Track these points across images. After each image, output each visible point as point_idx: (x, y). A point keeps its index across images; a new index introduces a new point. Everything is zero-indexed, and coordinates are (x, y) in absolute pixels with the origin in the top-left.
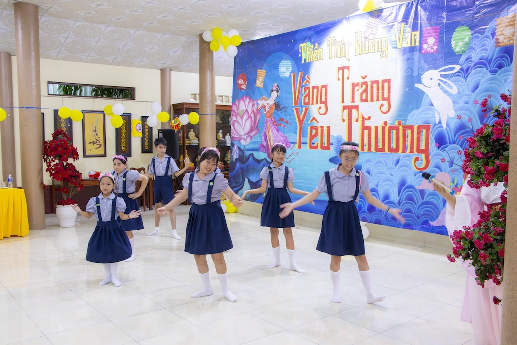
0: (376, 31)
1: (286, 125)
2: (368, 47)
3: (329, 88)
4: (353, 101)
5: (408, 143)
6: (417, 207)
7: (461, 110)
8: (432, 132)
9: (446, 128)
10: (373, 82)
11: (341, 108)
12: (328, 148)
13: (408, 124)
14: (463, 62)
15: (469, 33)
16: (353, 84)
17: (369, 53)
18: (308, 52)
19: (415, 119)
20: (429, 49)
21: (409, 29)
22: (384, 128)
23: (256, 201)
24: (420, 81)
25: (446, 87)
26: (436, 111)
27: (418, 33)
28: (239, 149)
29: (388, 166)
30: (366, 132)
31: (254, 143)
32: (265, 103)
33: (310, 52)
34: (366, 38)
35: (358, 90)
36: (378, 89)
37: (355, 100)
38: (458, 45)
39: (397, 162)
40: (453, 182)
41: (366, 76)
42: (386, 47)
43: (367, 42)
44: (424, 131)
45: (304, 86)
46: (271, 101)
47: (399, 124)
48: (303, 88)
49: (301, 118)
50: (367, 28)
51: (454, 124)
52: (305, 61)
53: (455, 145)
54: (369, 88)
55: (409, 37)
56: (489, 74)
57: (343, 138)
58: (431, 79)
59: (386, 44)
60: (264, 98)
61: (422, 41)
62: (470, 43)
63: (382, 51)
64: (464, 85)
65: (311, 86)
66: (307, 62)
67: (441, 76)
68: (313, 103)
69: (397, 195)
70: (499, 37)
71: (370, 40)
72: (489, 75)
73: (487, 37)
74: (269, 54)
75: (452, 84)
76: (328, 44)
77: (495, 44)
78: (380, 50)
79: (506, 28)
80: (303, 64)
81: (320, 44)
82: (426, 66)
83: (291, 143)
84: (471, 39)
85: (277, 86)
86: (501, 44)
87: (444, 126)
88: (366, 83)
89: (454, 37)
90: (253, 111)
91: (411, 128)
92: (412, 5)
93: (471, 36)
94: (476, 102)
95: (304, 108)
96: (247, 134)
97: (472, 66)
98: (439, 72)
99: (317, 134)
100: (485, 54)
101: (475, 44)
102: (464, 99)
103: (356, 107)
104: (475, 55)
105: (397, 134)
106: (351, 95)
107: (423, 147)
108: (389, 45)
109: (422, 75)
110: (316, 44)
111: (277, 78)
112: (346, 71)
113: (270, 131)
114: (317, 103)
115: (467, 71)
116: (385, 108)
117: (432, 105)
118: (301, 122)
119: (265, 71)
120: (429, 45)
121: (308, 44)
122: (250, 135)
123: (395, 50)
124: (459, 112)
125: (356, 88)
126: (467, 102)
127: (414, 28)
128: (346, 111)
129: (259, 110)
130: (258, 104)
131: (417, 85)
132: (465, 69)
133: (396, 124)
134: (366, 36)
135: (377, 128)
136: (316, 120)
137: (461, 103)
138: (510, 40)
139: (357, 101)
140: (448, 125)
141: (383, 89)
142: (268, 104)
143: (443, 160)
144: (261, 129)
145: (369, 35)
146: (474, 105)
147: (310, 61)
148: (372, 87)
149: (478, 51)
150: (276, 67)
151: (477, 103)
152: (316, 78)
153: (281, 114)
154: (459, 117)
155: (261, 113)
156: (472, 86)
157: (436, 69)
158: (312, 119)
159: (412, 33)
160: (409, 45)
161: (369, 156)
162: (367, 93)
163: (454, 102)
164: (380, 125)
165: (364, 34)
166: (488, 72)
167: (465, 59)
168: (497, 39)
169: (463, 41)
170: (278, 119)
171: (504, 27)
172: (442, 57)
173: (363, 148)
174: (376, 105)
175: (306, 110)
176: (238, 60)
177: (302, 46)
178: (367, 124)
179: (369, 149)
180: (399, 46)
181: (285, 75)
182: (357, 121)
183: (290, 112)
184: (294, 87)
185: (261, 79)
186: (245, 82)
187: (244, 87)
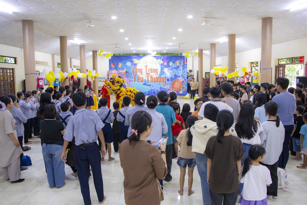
0: (154, 60)
2: (153, 62)
3: (142, 69)
5: (162, 80)
8: (166, 79)
10: (153, 69)
11: (146, 74)
12: (143, 82)
13: (161, 77)
14: (171, 68)
15: (172, 63)
16: (149, 69)
19: (163, 76)
22: (156, 78)
24: (164, 70)
25: (169, 71)
27: (163, 62)
29: (157, 85)
30: (152, 79)
32: (122, 71)
33: (137, 61)
38: (170, 65)
39: (159, 84)
40: (170, 87)
48: (135, 69)
51: (170, 77)
53: (170, 81)
54: (153, 70)
55: (161, 62)
57: (146, 80)
58: (166, 70)
59: (157, 62)
61: (164, 63)
62: (172, 65)
65: (137, 69)
67: (168, 69)
72: (176, 70)
74: (123, 60)
76: (142, 60)
78: (155, 63)
80: (134, 64)
81: (139, 60)
82: (165, 67)
83: (132, 81)
85: (126, 68)
87: (168, 78)
88: (152, 69)
89: (170, 63)
95: (135, 73)
97: (173, 68)
99: (139, 79)
100: (175, 67)
103: (150, 74)
105: (159, 79)
106: (148, 71)
107: (165, 81)
111: (126, 66)
112: (147, 66)
113: (125, 78)
114: (139, 72)
116: (156, 74)
117: (166, 74)
118: (134, 76)
119: (122, 64)
121: (136, 59)
127: (162, 60)
128: (147, 74)
130: (120, 72)
133: (159, 77)
135: (154, 78)
137: (171, 74)
139: (150, 72)
141: (156, 71)
143: (169, 83)
146: (173, 74)
147: (137, 63)
150: (126, 63)
152: (138, 67)
155: (121, 74)
156: (173, 72)
158: (138, 76)
161: (153, 83)
163: (170, 74)
165: (151, 60)
168: (177, 65)
170: (127, 75)
171: (177, 63)
172: (168, 66)
173: (151, 82)
174: (154, 73)
175: (136, 74)
176: (111, 60)
177: (134, 60)
178: (152, 77)
179: (153, 82)
180: (159, 63)
181: (129, 65)
182: (150, 76)
183: (131, 74)
184: (132, 68)
185: (120, 65)
186: (114, 66)
187: (114, 67)
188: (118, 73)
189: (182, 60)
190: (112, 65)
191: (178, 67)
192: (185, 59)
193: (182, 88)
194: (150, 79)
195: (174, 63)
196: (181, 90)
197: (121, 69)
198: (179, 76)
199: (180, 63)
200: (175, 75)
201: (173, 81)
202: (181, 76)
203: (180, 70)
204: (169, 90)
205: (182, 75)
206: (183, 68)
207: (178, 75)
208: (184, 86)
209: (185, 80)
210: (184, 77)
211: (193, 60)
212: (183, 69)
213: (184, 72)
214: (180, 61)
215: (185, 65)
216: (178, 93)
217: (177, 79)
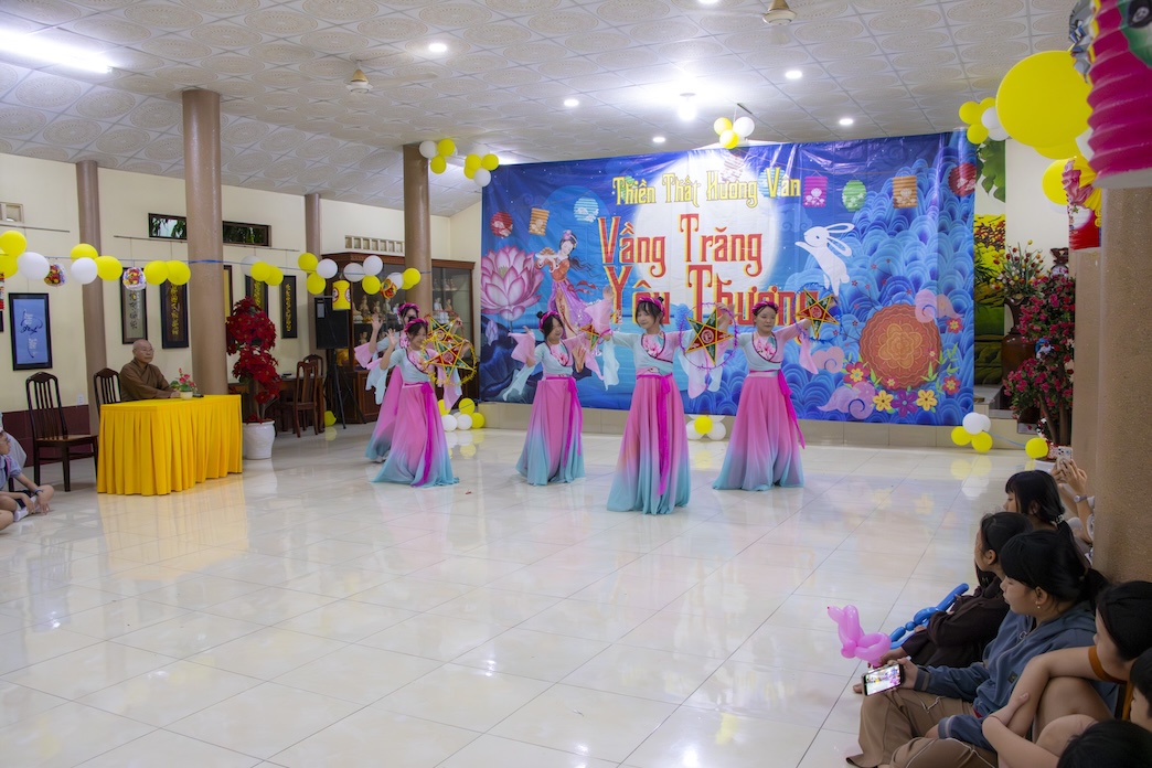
0: (740, 173)
1: (593, 290)
2: (729, 192)
3: (666, 240)
4: (704, 259)
5: (787, 313)
6: (802, 391)
7: (856, 275)
10: (735, 237)
11: (685, 269)
13: (786, 290)
14: (858, 221)
15: (863, 189)
16: (704, 237)
17: (729, 199)
18: (628, 190)
19: (795, 283)
20: (813, 202)
21: (786, 176)
22: (751, 295)
25: (837, 248)
26: (824, 275)
27: (798, 182)
28: (500, 326)
30: (725, 299)
31: (529, 316)
32: (551, 258)
33: (631, 191)
34: (725, 180)
35: (711, 246)
36: (743, 246)
37: (707, 259)
38: (850, 201)
40: (847, 358)
41: (725, 229)
42: (755, 193)
43: (726, 185)
45: (621, 237)
46: (562, 256)
47: (775, 289)
48: (621, 240)
49: (619, 280)
50: (725, 167)
51: (847, 292)
52: (622, 201)
53: (851, 315)
54: (729, 244)
55: (786, 185)
57: (689, 307)
58: (818, 237)
59: (755, 191)
60: (547, 250)
61: (806, 190)
62: (865, 201)
63: (749, 199)
64: (859, 247)
65: (636, 238)
66: (627, 203)
67: (831, 234)
68: (640, 261)
70: (897, 198)
71: (730, 183)
72: (888, 238)
73: (883, 196)
74: (555, 187)
75: (845, 245)
76: (663, 182)
77: (893, 205)
78: (745, 197)
79: (904, 189)
80: (619, 206)
81: (649, 181)
82: (810, 221)
84: (866, 196)
85: (572, 235)
86: (899, 206)
87: (837, 291)
88: (725, 238)
89: (846, 192)
90: (525, 269)
91: (791, 295)
92: (791, 146)
93: (865, 193)
94: (874, 267)
95: (623, 268)
96: (515, 304)
97: (869, 226)
98: (828, 230)
100: (883, 214)
101: (871, 202)
102: (860, 262)
103: (709, 268)
104: (872, 214)
106: (701, 251)
108: (759, 192)
109: (806, 231)
110: (643, 181)
111: (573, 223)
112: (693, 220)
113: (564, 300)
114: (647, 260)
115: (863, 231)
116: (754, 269)
117: (819, 267)
118: (619, 288)
119: (548, 212)
120: (813, 197)
121: (629, 178)
122: (522, 304)
123: (767, 198)
124: (854, 278)
125: (709, 243)
126: (863, 266)
127: (794, 175)
128: (694, 273)
129: (539, 269)
130: (536, 260)
131: (798, 244)
132: (860, 228)
133: (770, 290)
134: (725, 177)
135: (741, 295)
136: (646, 284)
137: (856, 266)
138: (908, 202)
139: (710, 260)
140: (840, 291)
141: (750, 246)
142: (556, 259)
143: (835, 333)
144: (544, 296)
145: (729, 177)
146: (872, 270)
147: (631, 203)
148: (734, 243)
149: (874, 210)
150: (571, 207)
151: (876, 268)
152: (645, 224)
153: (582, 275)
154: (855, 283)
155: (543, 273)
156: (868, 250)
157: (824, 226)
158: (639, 282)
159: (792, 181)
160: (787, 194)
162: (726, 250)
163: (848, 266)
164: (746, 291)
165: (722, 174)
166: (886, 234)
167: (859, 218)
168: (895, 200)
169: (857, 198)
171: (902, 188)
172: (831, 213)
174: (740, 266)
175: (628, 270)
176: (491, 191)
177: (618, 179)
178: (725, 289)
180: (773, 195)
181: (587, 219)
182: (710, 286)
183: (598, 271)
184: (604, 237)
185: (540, 222)
186: (507, 226)
187: (505, 233)
188: (530, 265)
189: (939, 161)
190: (498, 224)
191: (907, 215)
192: (956, 153)
193: (937, 369)
194: (709, 306)
195: (872, 183)
196: (924, 385)
198: (917, 284)
199: (922, 189)
200: (884, 278)
201: (870, 314)
202: (926, 278)
203: (923, 237)
204: (841, 380)
205: (934, 275)
206: (946, 220)
207: (909, 277)
208: (952, 353)
209: (958, 309)
210: (949, 290)
212: (942, 229)
213: (949, 252)
214: (919, 171)
215: (959, 198)
216: (905, 403)
217: (898, 302)
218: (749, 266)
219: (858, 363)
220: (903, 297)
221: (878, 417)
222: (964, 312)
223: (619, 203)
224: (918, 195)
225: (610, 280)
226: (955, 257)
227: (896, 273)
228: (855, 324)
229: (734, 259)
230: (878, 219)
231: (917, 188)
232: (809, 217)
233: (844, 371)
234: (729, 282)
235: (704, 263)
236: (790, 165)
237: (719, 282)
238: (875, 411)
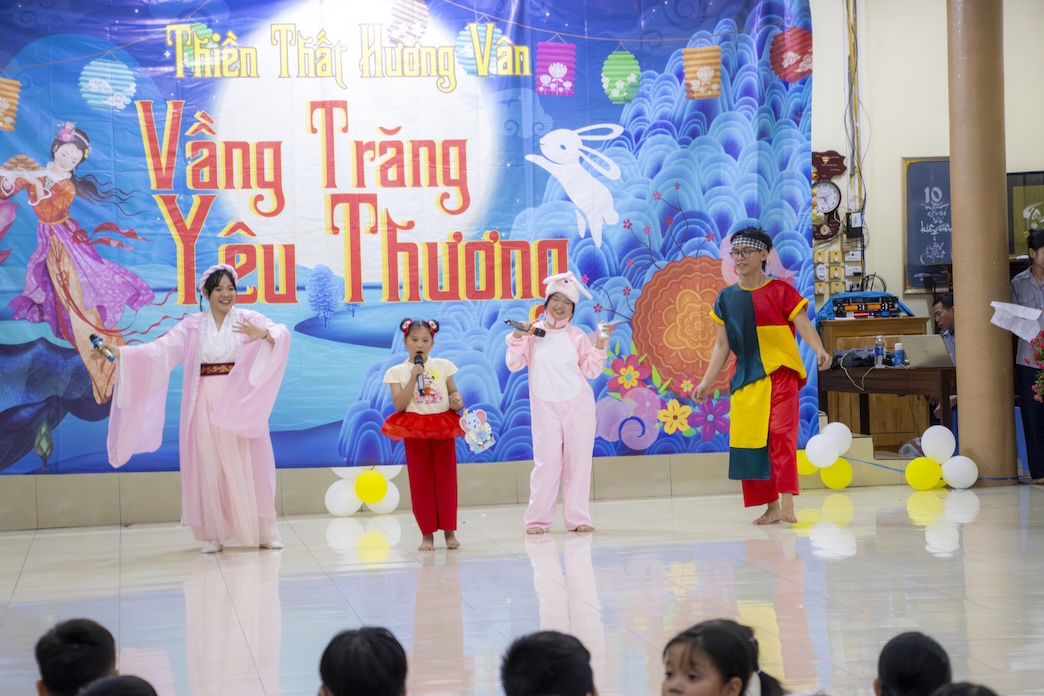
0: (422, 30)
1: (131, 240)
2: (403, 62)
3: (283, 149)
4: (361, 183)
5: (517, 278)
7: (631, 209)
8: (571, 254)
9: (602, 247)
10: (416, 145)
11: (325, 202)
12: (290, 297)
13: (514, 237)
14: (628, 121)
15: (635, 65)
16: (358, 144)
17: (404, 75)
18: (199, 51)
19: (530, 227)
20: (553, 87)
21: (506, 39)
22: (452, 249)
23: (6, 470)
24: (537, 150)
25: (595, 166)
26: (577, 212)
27: (525, 50)
29: (469, 330)
30: (402, 257)
32: (31, 177)
33: (206, 52)
34: (394, 41)
35: (373, 159)
36: (432, 159)
37: (366, 181)
38: (615, 87)
39: (493, 318)
40: (614, 352)
41: (397, 130)
42: (451, 67)
43: (398, 51)
44: (555, 252)
45: (189, 138)
46: (58, 173)
47: (494, 237)
48: (189, 145)
49: (188, 222)
50: (394, 18)
51: (617, 237)
52: (187, 70)
53: (621, 278)
54: (408, 157)
55: (505, 55)
56: (679, 147)
57: (336, 273)
58: (563, 147)
59: (451, 63)
60: (22, 161)
61: (539, 66)
62: (639, 87)
63: (440, 76)
64: (633, 163)
65: (220, 141)
66: (198, 74)
67: (585, 143)
68: (229, 184)
69: (499, 390)
70: (692, 82)
71: (405, 47)
72: (679, 149)
73: (669, 78)
74: (37, 33)
75: (608, 160)
76: (273, 37)
77: (686, 94)
78: (434, 73)
79: (702, 69)
80: (182, 80)
81: (240, 34)
82: (548, 120)
83: (155, 290)
84: (640, 79)
85: (78, 130)
86: (695, 95)
87: (598, 242)
88: (399, 146)
89: (607, 70)
91: (524, 247)
93: (639, 73)
94: (657, 196)
95: (196, 200)
97: (646, 129)
98: (580, 134)
99: (250, 265)
100: (670, 109)
101: (648, 89)
102: (636, 189)
103: (372, 199)
104: (651, 109)
105: (490, 259)
106: (355, 169)
108: (458, 66)
109: (542, 137)
110: (230, 34)
111: (77, 109)
112: (337, 112)
113: (66, 260)
114: (246, 185)
115: (638, 137)
116: (454, 202)
117: (568, 199)
118: (188, 237)
119: (18, 83)
120: (552, 78)
121: (202, 29)
123: (473, 77)
124: (626, 216)
125: (368, 155)
126: (642, 197)
127: (519, 38)
128: (343, 209)
129: (5, 198)
131: (530, 158)
132: (633, 132)
134: (395, 35)
136: (247, 229)
137: (629, 197)
138: (708, 90)
139: (372, 185)
140: (605, 239)
141: (446, 161)
142: (43, 180)
143: (598, 308)
144: (16, 252)
145: (402, 36)
146: (654, 202)
147: (208, 74)
148: (416, 155)
149: (654, 103)
150: (73, 77)
151: (659, 198)
153: (105, 212)
154: (628, 225)
155: (15, 207)
156: (648, 167)
158: (231, 225)
159: (516, 48)
160: (509, 72)
162: (401, 167)
163: (616, 196)
164: (442, 240)
165: (388, 30)
166: (676, 142)
167: (631, 115)
168: (688, 85)
169: (626, 81)
170: (89, 223)
171: (698, 66)
172: (584, 104)
173: (394, 294)
174: (429, 195)
175: (206, 203)
177: (178, 31)
178: (402, 237)
179: (414, 295)
180: (483, 71)
181: (111, 102)
182: (374, 230)
183: (141, 205)
184: (152, 140)
185: (4, 105)
189: (756, 21)
191: (705, 110)
192: (780, 11)
194: (374, 269)
195: (651, 60)
197: (12, 151)
198: (723, 223)
199: (730, 68)
200: (672, 214)
201: (648, 276)
202: (740, 214)
203: (731, 148)
205: (754, 209)
206: (768, 120)
207: (710, 211)
209: (789, 263)
210: (773, 232)
211: (853, 30)
212: (763, 134)
213: (772, 169)
214: (726, 38)
215: (786, 85)
216: (710, 418)
217: (693, 253)
218: (446, 196)
219: (630, 357)
220: (701, 246)
221: (669, 444)
222: (798, 268)
223: (180, 74)
224: (722, 77)
225: (169, 221)
226: (781, 179)
227: (688, 207)
228: (626, 292)
229: (417, 182)
230: (662, 118)
231: (722, 67)
232: (547, 112)
233: (610, 373)
234: (411, 225)
235: (361, 191)
236: (511, 22)
237: (390, 223)
238: (662, 435)
